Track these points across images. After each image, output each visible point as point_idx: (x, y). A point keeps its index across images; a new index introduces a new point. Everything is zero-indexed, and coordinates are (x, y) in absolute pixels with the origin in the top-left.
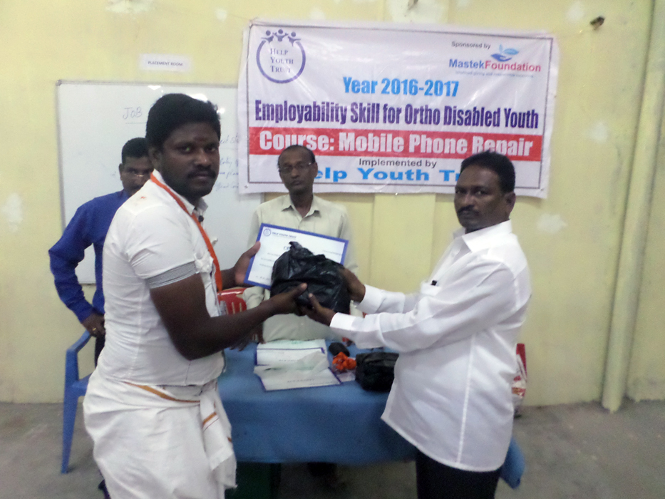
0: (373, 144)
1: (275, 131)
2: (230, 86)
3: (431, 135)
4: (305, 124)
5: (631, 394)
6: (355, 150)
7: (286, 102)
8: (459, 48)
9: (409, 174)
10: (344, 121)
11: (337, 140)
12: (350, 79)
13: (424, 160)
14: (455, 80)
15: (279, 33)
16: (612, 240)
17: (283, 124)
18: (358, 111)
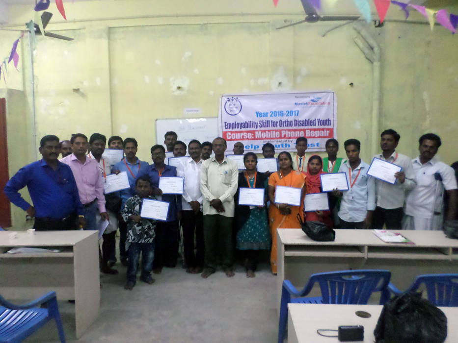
0: (268, 135)
1: (232, 132)
2: (215, 118)
3: (289, 130)
4: (243, 129)
6: (262, 137)
7: (235, 122)
8: (298, 98)
9: (282, 145)
10: (257, 127)
11: (255, 134)
12: (258, 112)
13: (288, 140)
14: (298, 110)
15: (232, 98)
17: (235, 130)
18: (262, 123)
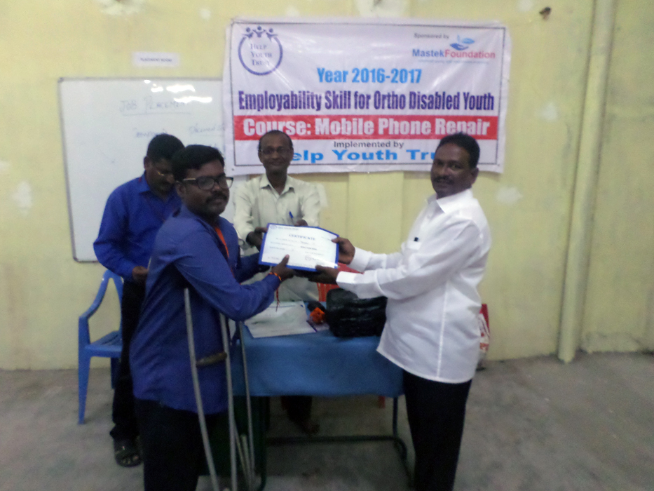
0: (346, 128)
1: (257, 119)
2: (214, 79)
3: (398, 118)
4: (284, 112)
5: (584, 347)
6: (330, 133)
7: (266, 93)
8: (420, 39)
9: (379, 154)
10: (319, 108)
11: (313, 124)
12: (323, 69)
13: (392, 141)
14: (418, 68)
15: (257, 30)
16: (563, 209)
17: (264, 112)
18: (331, 98)
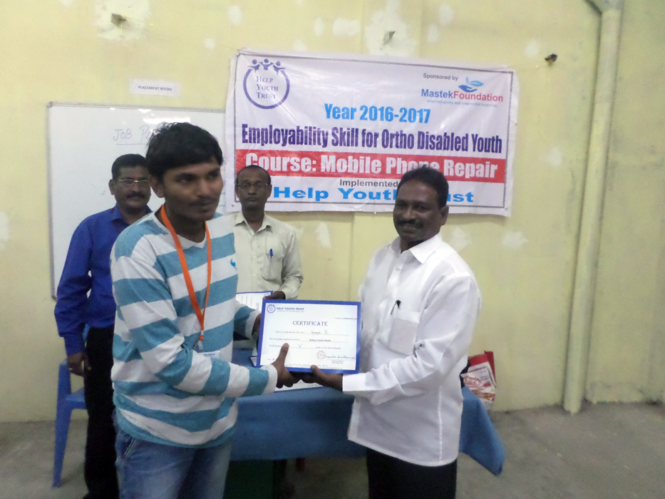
0: (353, 165)
1: (261, 153)
2: (219, 111)
3: (406, 158)
4: (289, 147)
5: (589, 397)
6: (336, 171)
7: (271, 126)
8: (429, 79)
9: (386, 193)
10: (325, 145)
11: (319, 161)
12: (331, 105)
14: (427, 108)
15: (263, 62)
16: (568, 253)
17: (268, 147)
18: (338, 135)
